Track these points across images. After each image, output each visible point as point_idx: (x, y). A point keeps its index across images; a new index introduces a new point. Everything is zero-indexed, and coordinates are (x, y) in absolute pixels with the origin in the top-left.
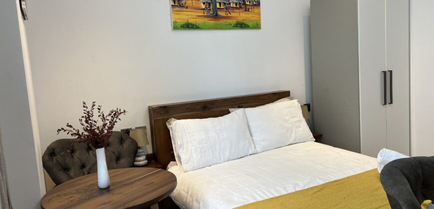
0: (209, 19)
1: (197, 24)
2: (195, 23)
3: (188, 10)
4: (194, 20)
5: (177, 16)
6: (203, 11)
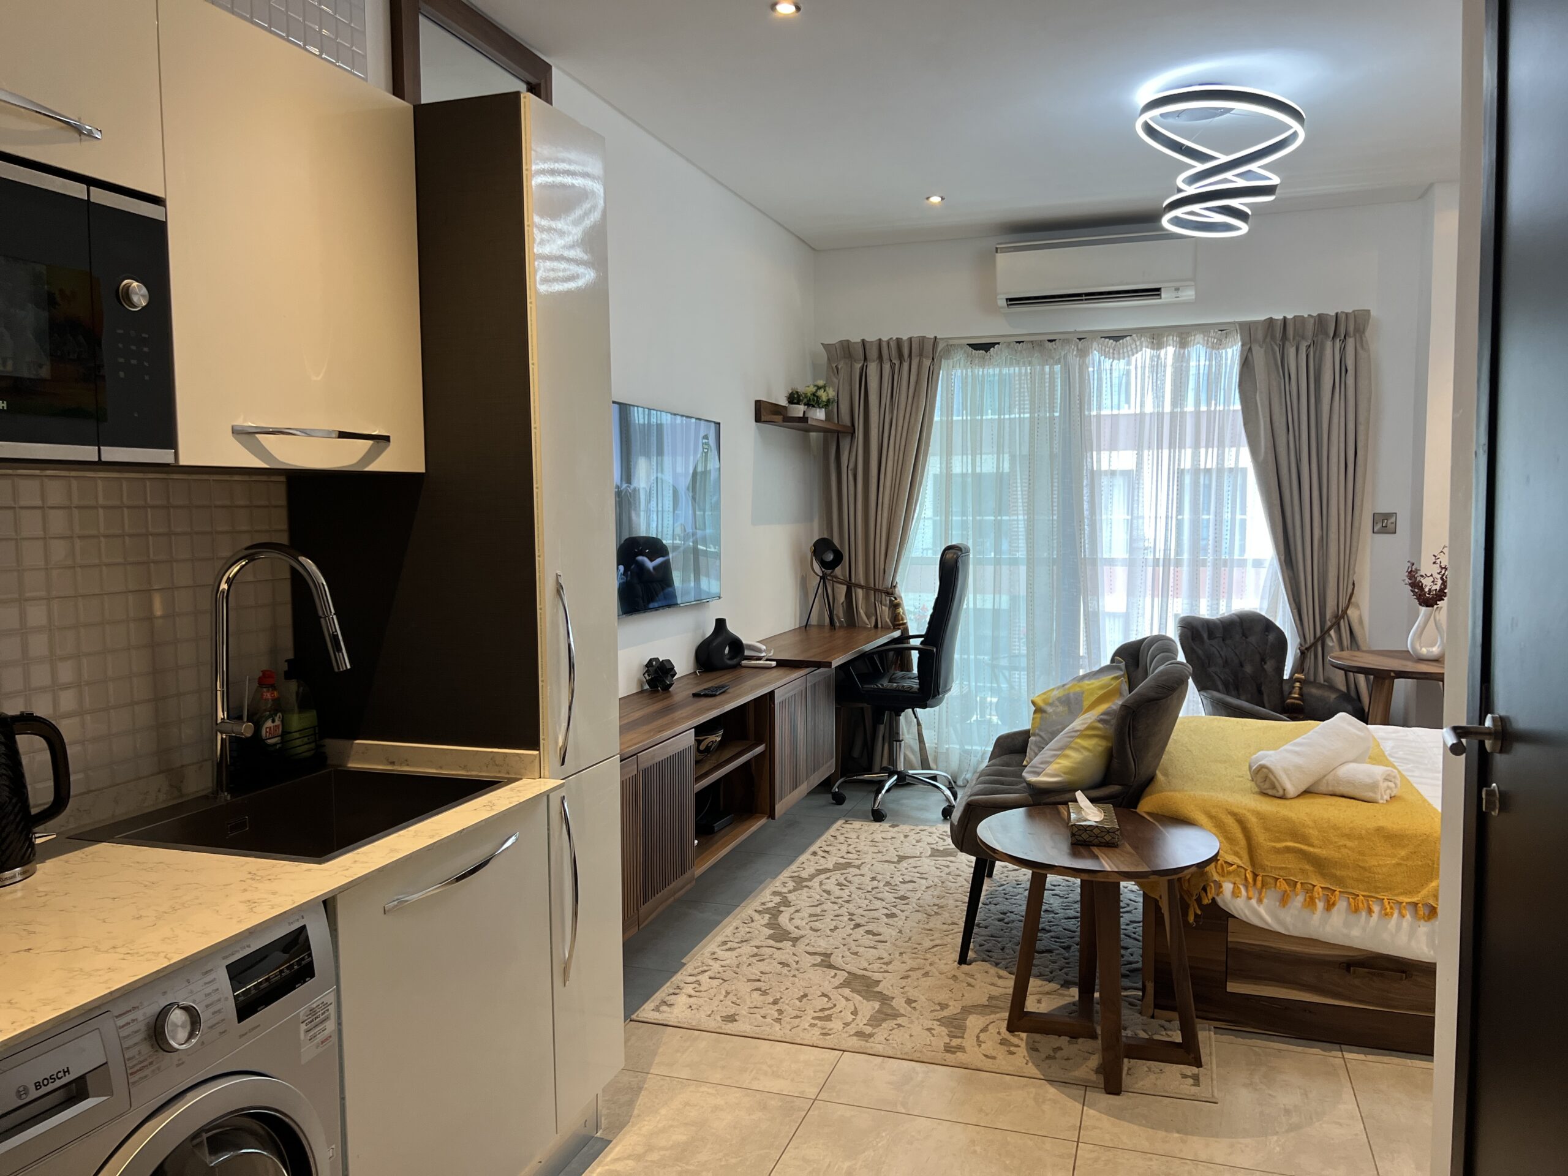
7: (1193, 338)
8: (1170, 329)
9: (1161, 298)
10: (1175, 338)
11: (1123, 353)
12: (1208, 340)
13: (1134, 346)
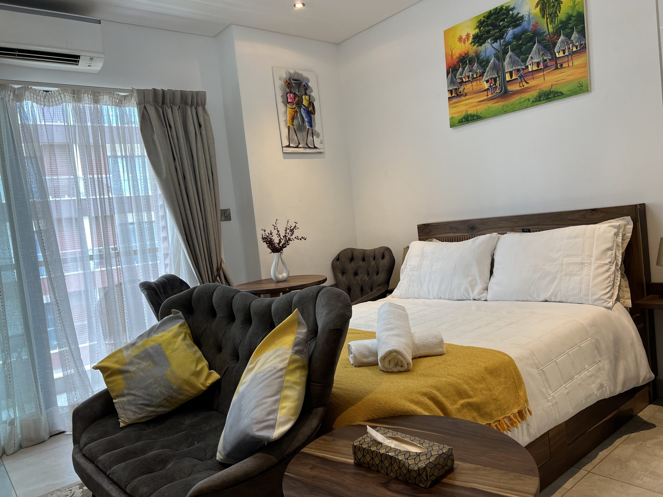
0: (495, 101)
1: (479, 114)
2: (475, 113)
3: (467, 97)
4: (474, 109)
5: (455, 110)
6: (486, 92)
7: (102, 97)
8: (87, 89)
9: (77, 65)
10: (89, 96)
11: (52, 101)
12: (112, 101)
13: (59, 98)
